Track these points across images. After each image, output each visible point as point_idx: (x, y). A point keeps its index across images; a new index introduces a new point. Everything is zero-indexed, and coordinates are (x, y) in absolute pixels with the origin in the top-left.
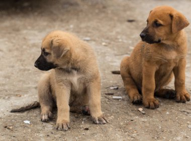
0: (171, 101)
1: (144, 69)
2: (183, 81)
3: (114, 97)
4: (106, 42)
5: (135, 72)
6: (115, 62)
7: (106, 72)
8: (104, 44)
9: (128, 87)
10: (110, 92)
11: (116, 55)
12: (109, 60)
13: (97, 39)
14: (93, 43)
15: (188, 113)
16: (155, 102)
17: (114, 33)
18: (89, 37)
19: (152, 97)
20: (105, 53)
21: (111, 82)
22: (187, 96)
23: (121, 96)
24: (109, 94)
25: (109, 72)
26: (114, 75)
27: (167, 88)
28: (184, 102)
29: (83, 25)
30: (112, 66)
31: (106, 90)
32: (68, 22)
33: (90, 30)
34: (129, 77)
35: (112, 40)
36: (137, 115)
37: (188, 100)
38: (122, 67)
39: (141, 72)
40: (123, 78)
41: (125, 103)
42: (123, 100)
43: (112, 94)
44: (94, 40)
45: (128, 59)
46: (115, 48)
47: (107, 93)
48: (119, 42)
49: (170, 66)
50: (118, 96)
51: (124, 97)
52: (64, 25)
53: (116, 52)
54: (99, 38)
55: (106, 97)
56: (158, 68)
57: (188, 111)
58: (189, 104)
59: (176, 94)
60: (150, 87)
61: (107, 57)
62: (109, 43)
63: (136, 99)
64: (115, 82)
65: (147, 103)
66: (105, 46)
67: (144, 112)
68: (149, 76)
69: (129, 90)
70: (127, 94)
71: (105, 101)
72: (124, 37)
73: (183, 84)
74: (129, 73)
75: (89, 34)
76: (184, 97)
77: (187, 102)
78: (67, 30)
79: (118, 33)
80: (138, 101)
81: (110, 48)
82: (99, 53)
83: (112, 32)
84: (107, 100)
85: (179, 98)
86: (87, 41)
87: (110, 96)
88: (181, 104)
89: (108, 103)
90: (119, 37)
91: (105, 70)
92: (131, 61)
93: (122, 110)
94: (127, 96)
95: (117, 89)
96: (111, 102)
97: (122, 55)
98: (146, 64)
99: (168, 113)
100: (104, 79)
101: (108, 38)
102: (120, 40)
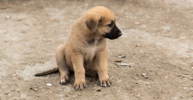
3: (122, 64)
10: (119, 60)
15: (183, 77)
17: (122, 11)
21: (120, 51)
23: (127, 63)
24: (118, 62)
25: (117, 43)
31: (115, 58)
32: (83, 1)
35: (120, 16)
36: (141, 79)
42: (129, 66)
43: (120, 62)
46: (123, 23)
47: (116, 60)
50: (125, 63)
51: (130, 64)
52: (80, 3)
53: (123, 26)
55: (115, 64)
57: (184, 76)
64: (123, 51)
67: (147, 77)
71: (114, 68)
72: (130, 14)
78: (83, 8)
79: (125, 10)
83: (120, 9)
84: (116, 66)
87: (119, 64)
89: (117, 69)
90: (126, 14)
91: (114, 42)
93: (128, 75)
95: (125, 57)
96: (119, 68)
99: (166, 77)
100: (113, 49)
102: (127, 17)
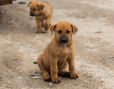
0: (68, 79)
1: (51, 61)
2: (73, 66)
3: (35, 77)
4: (30, 45)
5: (46, 63)
6: (36, 57)
7: (30, 63)
8: (29, 46)
9: (43, 71)
10: (32, 75)
11: (36, 53)
12: (32, 56)
13: (24, 44)
14: (22, 46)
15: (77, 85)
16: (59, 79)
17: (35, 40)
18: (20, 43)
19: (57, 76)
20: (29, 51)
21: (33, 68)
22: (77, 75)
23: (39, 76)
24: (32, 76)
25: (32, 62)
26: (35, 64)
27: (66, 71)
28: (75, 79)
29: (16, 36)
30: (34, 59)
31: (30, 73)
32: (7, 35)
33: (20, 39)
34: (42, 66)
35: (33, 43)
36: (48, 87)
37: (78, 77)
38: (38, 60)
39: (49, 63)
40: (39, 66)
41: (41, 80)
42: (40, 79)
44: (23, 45)
45: (42, 55)
46: (35, 48)
47: (31, 75)
48: (38, 45)
49: (65, 58)
50: (37, 77)
51: (41, 77)
52: (5, 36)
53: (36, 51)
54: (25, 43)
55: (30, 78)
56: (58, 59)
57: (78, 84)
58: (78, 80)
59: (70, 75)
60: (55, 71)
61: (31, 54)
62: (32, 46)
63: (47, 78)
64: (36, 68)
65: (54, 80)
66: (30, 47)
67: (52, 85)
68: (54, 65)
69: (43, 73)
70: (42, 75)
71: (30, 80)
72: (41, 42)
73: (74, 68)
74: (42, 63)
75: (20, 41)
76: (75, 76)
77: (77, 79)
78: (7, 39)
79: (37, 39)
80: (48, 79)
81: (33, 48)
82: (26, 52)
85: (72, 76)
86: (19, 45)
87: (32, 77)
88: (74, 80)
89: (31, 81)
90: (38, 42)
91: (29, 62)
92: (43, 56)
93: (40, 85)
94: (42, 77)
95: (37, 72)
96: (33, 81)
97: (39, 52)
98: (52, 58)
99: (66, 85)
100: (29, 67)
101: (31, 43)
102: (39, 44)
